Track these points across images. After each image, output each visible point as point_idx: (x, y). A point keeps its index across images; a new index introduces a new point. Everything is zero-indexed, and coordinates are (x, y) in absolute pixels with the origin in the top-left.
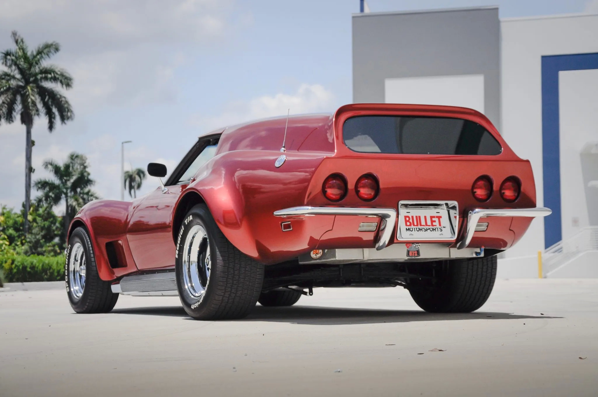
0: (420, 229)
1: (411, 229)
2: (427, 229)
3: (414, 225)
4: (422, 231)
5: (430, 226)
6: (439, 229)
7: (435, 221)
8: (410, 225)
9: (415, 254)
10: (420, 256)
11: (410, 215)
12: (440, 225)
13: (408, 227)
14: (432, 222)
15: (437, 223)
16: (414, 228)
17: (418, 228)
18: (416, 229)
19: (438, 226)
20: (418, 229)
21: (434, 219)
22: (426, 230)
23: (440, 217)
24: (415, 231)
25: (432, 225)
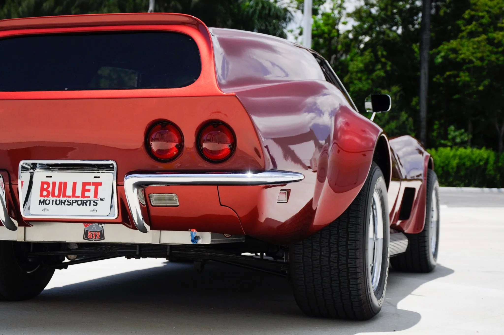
0: (61, 202)
1: (47, 202)
2: (73, 202)
3: (53, 196)
4: (64, 205)
5: (78, 197)
6: (92, 203)
7: (89, 190)
8: (48, 196)
9: (96, 235)
10: (104, 239)
11: (50, 181)
12: (96, 195)
13: (42, 199)
14: (84, 190)
15: (91, 194)
16: (53, 201)
17: (59, 200)
18: (54, 201)
19: (92, 198)
20: (58, 202)
21: (87, 187)
22: (71, 203)
23: (100, 184)
24: (53, 204)
25: (83, 196)
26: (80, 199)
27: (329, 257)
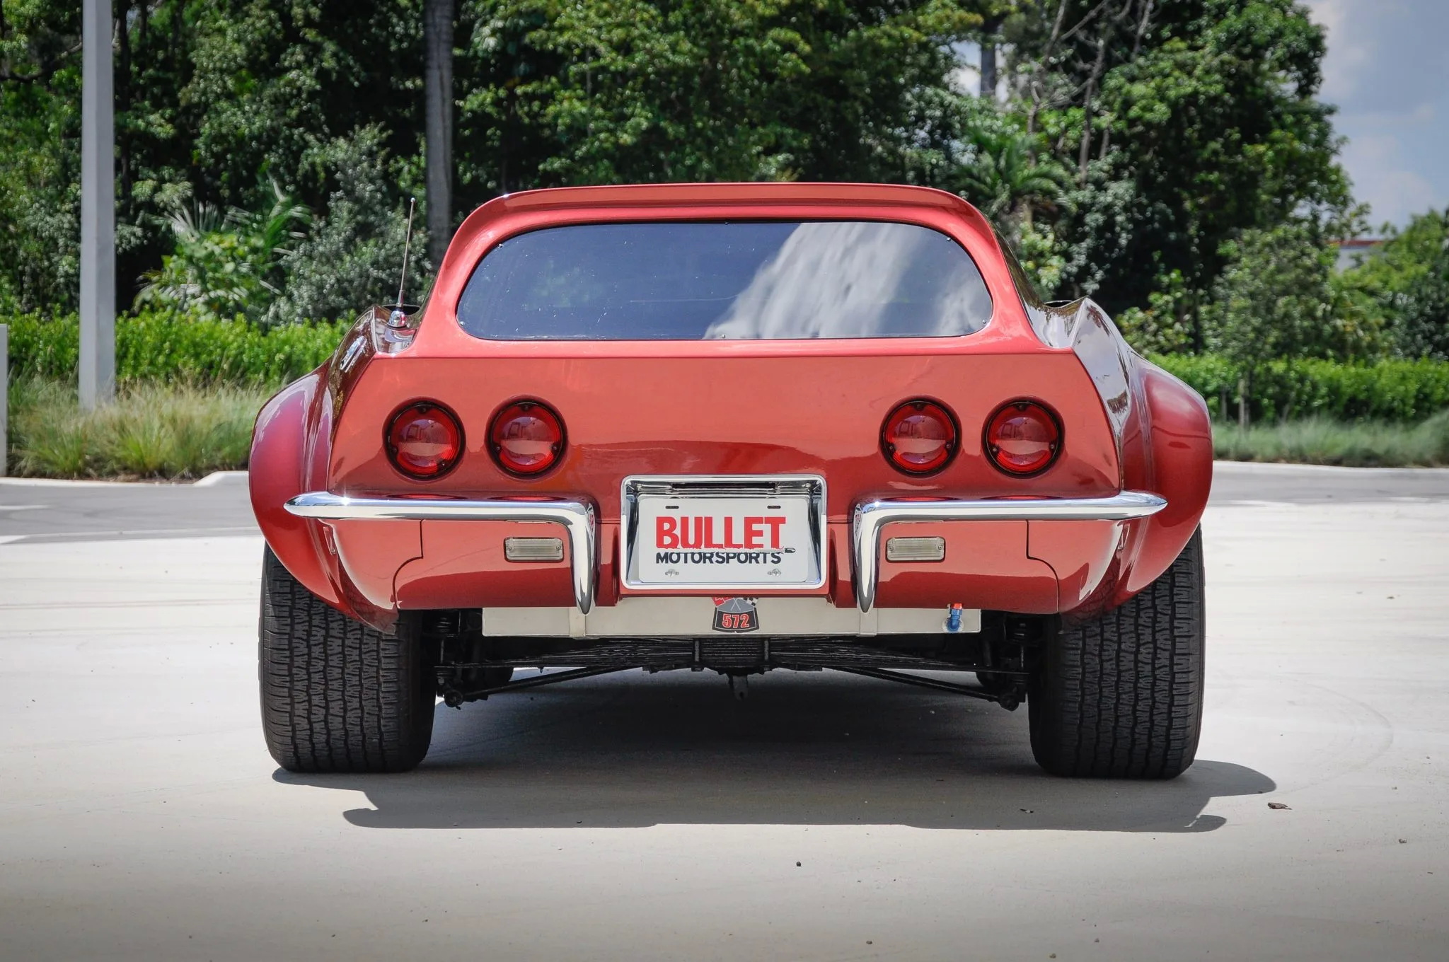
0: (703, 558)
1: (675, 557)
2: (728, 558)
3: (686, 545)
4: (711, 562)
5: (739, 546)
6: (769, 558)
7: (760, 533)
8: (673, 545)
10: (758, 628)
11: (677, 515)
12: (775, 543)
13: (663, 551)
14: (749, 533)
15: (766, 540)
16: (686, 554)
17: (700, 554)
18: (689, 556)
19: (768, 546)
20: (697, 557)
21: (755, 527)
22: (726, 559)
23: (783, 520)
24: (686, 562)
25: (749, 544)
26: (743, 550)
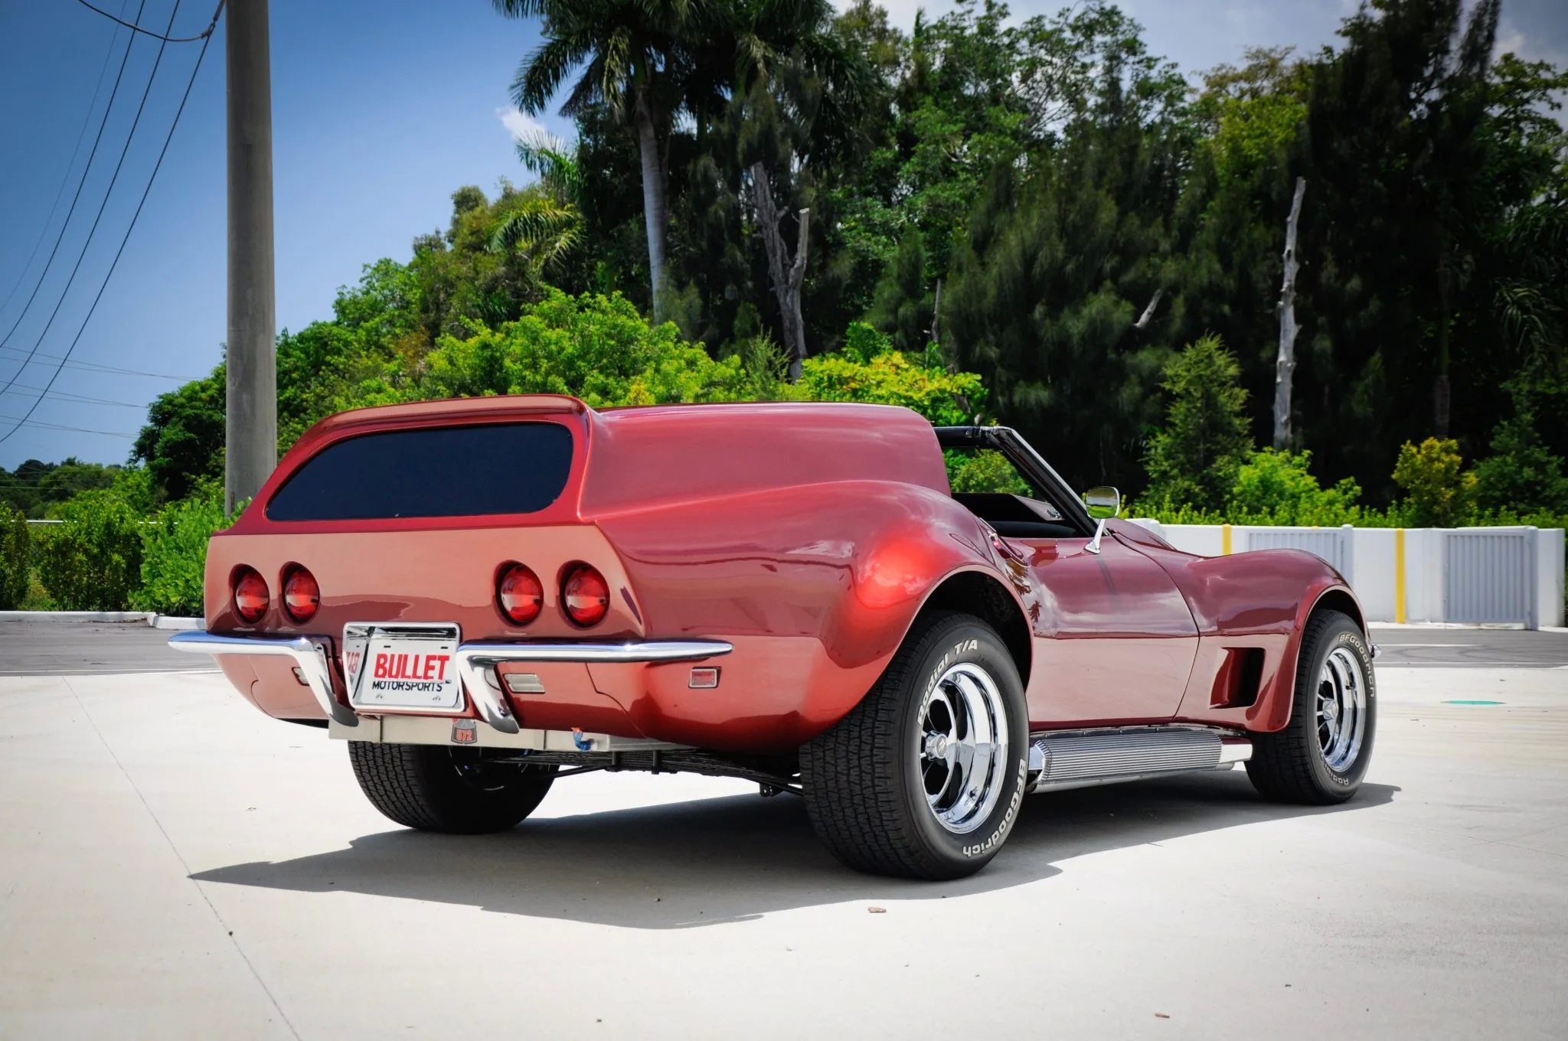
0: (399, 686)
1: (383, 685)
2: (413, 686)
3: (390, 676)
4: (402, 689)
5: (419, 678)
6: (436, 686)
7: (433, 668)
8: (383, 676)
9: (467, 736)
10: (476, 741)
11: (388, 652)
12: (441, 677)
13: (377, 680)
14: (428, 668)
15: (434, 673)
16: (389, 683)
17: (397, 682)
18: (391, 684)
19: (436, 680)
20: (395, 686)
21: (432, 663)
22: (410, 688)
23: (446, 658)
24: (388, 688)
25: (426, 677)
26: (422, 681)
27: (848, 775)
